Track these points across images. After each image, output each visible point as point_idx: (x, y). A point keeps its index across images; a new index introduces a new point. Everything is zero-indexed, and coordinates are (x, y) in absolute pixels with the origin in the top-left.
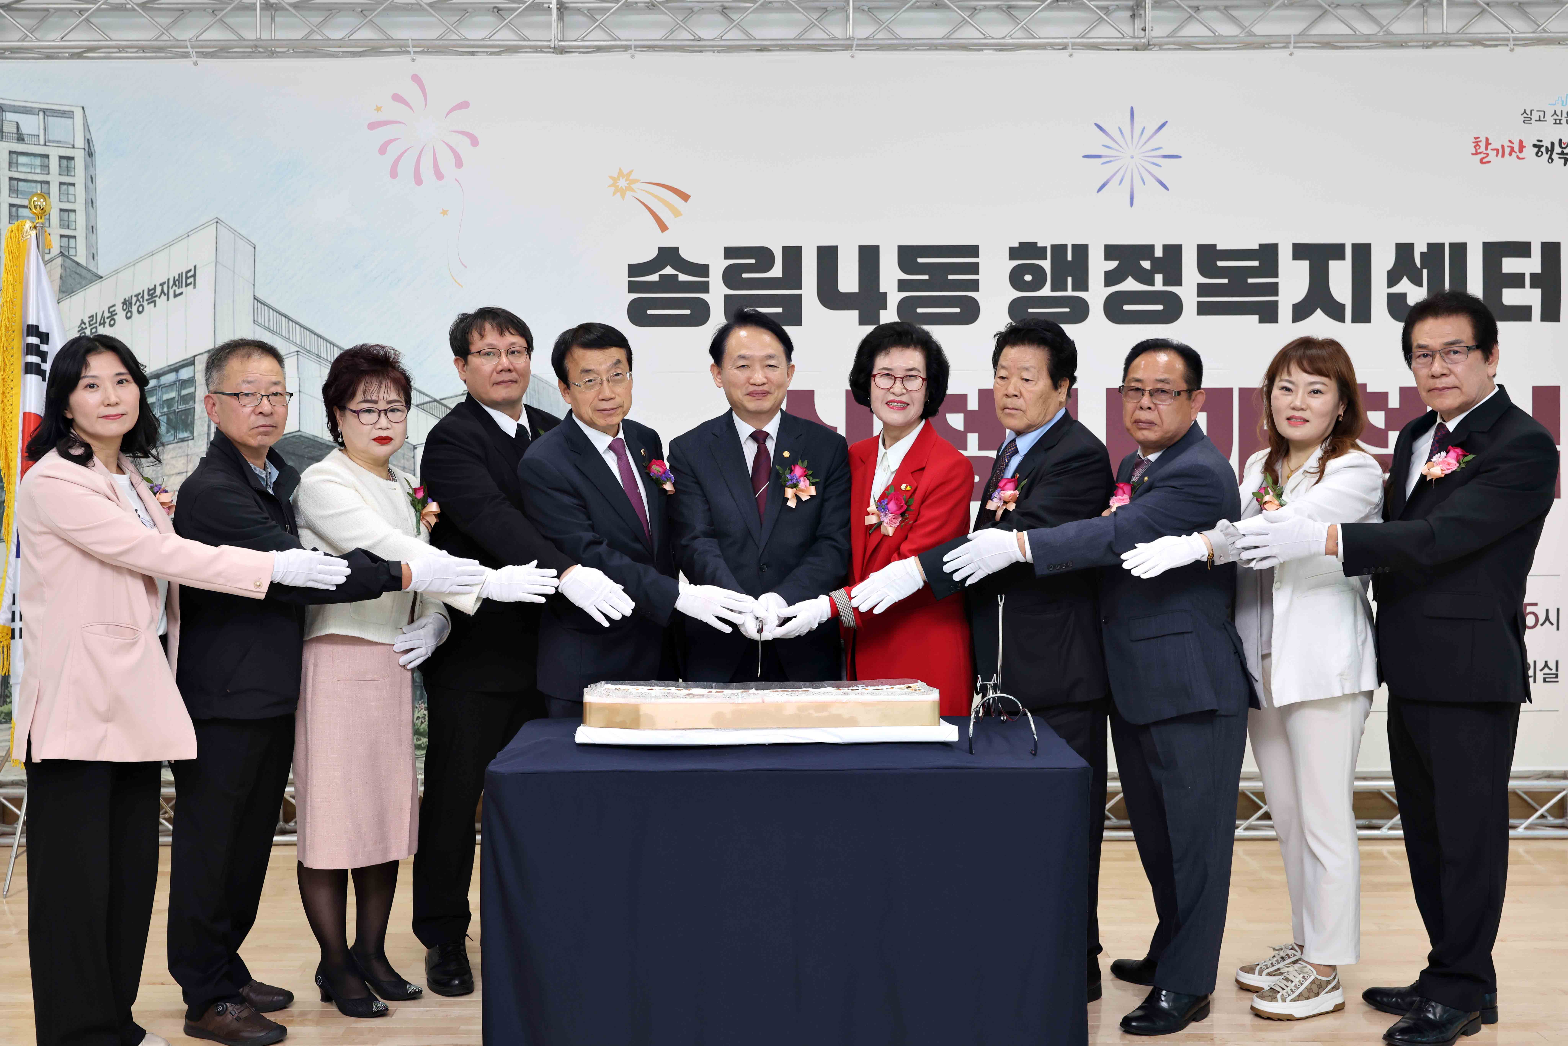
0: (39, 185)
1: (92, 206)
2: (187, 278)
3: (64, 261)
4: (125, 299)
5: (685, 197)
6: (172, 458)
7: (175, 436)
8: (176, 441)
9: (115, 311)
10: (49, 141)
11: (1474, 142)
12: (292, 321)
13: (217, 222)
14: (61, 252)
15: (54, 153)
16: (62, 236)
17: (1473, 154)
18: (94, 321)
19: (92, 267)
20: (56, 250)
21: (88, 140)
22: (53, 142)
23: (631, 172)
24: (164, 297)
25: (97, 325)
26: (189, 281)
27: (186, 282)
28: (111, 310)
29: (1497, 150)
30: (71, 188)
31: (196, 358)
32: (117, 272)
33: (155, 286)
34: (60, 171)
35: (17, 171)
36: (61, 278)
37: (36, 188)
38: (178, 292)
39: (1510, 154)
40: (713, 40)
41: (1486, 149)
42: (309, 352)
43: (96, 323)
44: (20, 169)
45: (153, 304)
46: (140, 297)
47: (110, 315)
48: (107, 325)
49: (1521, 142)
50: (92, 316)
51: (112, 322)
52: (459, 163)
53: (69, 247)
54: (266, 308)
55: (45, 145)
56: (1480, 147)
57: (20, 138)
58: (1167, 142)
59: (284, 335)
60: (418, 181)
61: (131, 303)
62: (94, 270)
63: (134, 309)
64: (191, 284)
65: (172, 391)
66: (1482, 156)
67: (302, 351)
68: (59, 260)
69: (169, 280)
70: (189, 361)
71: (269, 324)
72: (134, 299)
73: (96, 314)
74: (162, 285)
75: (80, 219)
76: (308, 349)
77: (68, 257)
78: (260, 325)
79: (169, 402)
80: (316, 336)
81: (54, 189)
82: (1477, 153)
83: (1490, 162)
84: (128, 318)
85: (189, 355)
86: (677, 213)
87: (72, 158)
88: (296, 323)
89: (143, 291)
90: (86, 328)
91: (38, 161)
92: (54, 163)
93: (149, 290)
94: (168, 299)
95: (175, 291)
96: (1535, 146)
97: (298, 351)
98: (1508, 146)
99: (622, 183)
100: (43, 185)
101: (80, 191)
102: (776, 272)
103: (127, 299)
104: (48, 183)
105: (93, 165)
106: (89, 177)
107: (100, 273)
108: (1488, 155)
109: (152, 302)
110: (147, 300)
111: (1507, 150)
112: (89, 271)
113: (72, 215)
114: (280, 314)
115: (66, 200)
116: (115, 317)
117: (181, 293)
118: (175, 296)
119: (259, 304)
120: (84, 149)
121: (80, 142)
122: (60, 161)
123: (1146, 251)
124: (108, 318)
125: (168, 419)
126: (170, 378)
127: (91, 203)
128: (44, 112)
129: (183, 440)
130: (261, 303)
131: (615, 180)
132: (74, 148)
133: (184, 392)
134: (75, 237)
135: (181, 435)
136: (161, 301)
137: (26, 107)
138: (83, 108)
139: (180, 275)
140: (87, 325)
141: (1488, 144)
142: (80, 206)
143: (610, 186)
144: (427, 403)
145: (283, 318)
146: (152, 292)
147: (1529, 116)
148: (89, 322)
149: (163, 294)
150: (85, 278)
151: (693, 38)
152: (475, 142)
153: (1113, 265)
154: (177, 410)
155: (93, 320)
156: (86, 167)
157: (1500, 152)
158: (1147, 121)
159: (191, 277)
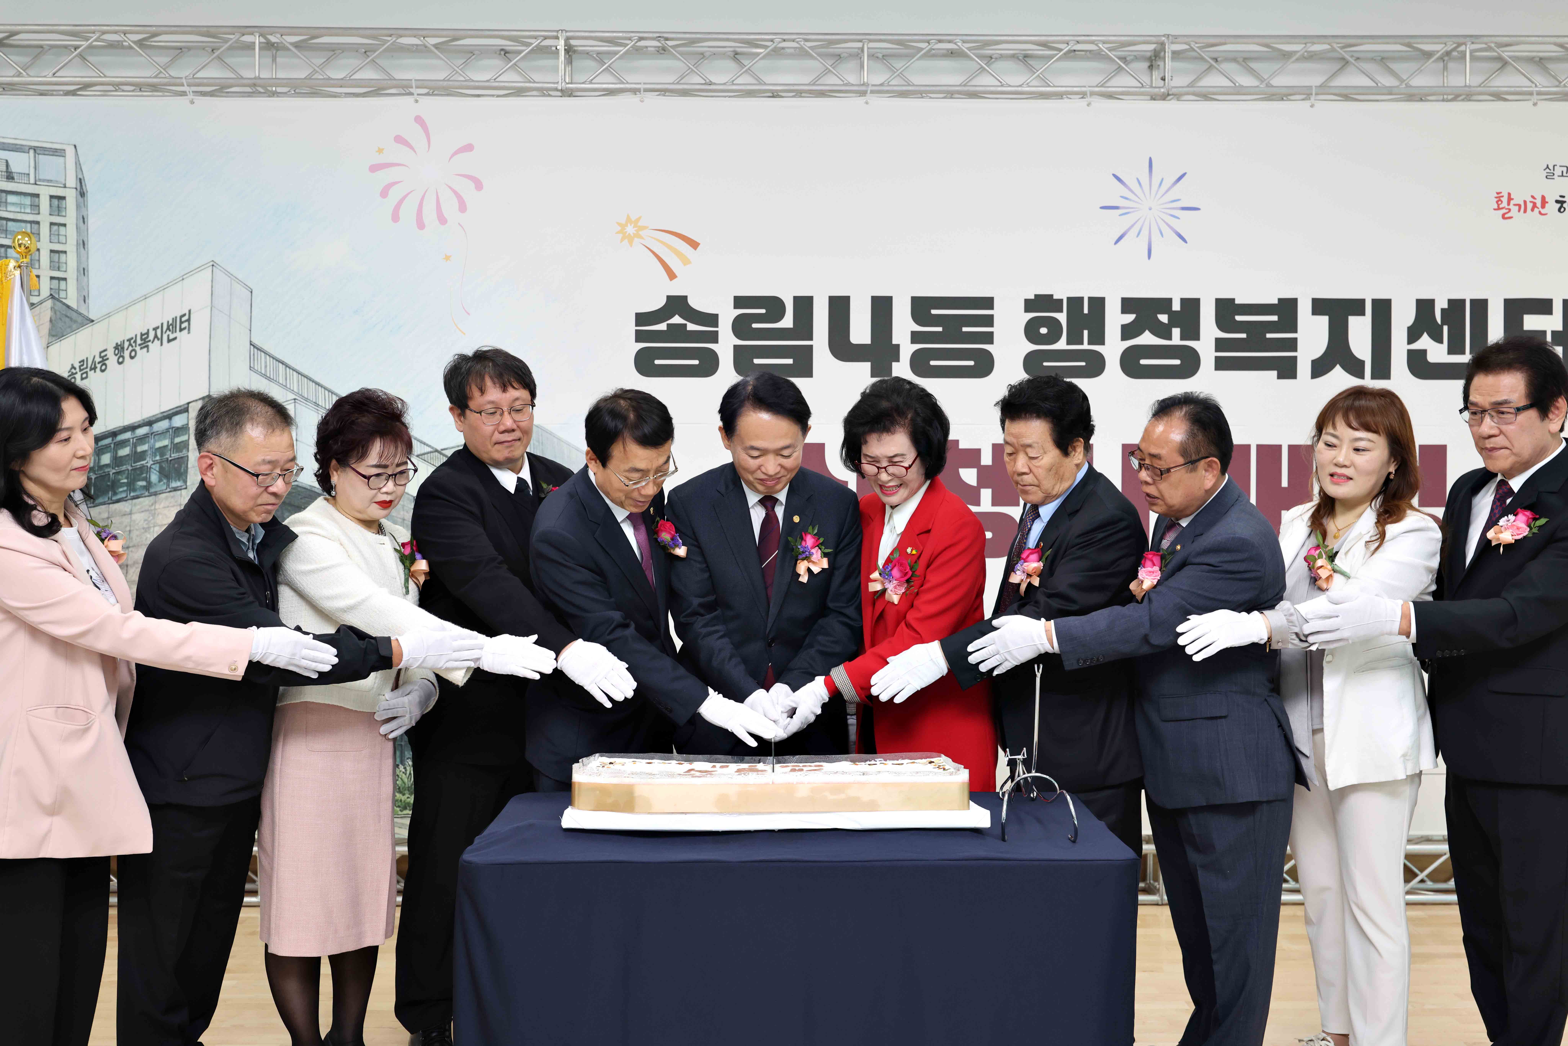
0: (29, 225)
1: (84, 248)
2: (181, 323)
3: (54, 304)
4: (117, 344)
5: (694, 245)
6: (164, 508)
7: (168, 485)
8: (168, 490)
9: (106, 355)
10: (40, 180)
11: (1496, 197)
12: (290, 368)
13: (213, 265)
14: (51, 295)
15: (45, 193)
16: (52, 278)
17: (1495, 209)
18: (85, 366)
19: (83, 310)
20: (45, 292)
21: (80, 179)
22: (44, 181)
23: (639, 219)
24: (157, 342)
25: (88, 370)
26: (183, 326)
27: (180, 326)
28: (103, 354)
29: (1519, 206)
30: (62, 229)
31: (190, 405)
32: (108, 315)
33: (148, 330)
34: (50, 212)
35: (7, 211)
36: (51, 321)
37: (26, 228)
38: (171, 337)
39: (1532, 210)
40: (724, 84)
41: (1509, 204)
42: (307, 399)
43: (87, 368)
44: (10, 208)
45: (146, 349)
46: (132, 341)
47: (101, 359)
48: (98, 370)
49: (1543, 198)
50: (83, 361)
51: (103, 367)
52: (463, 208)
53: (59, 289)
54: (263, 354)
55: (36, 184)
56: (1502, 202)
57: (10, 177)
58: (1185, 194)
59: (281, 382)
60: (421, 225)
61: (123, 348)
62: (85, 313)
63: (127, 354)
64: (185, 328)
65: (165, 438)
66: (1504, 211)
67: (299, 399)
68: (49, 303)
69: (162, 324)
70: (182, 408)
71: (266, 371)
72: (126, 344)
73: (87, 358)
74: (155, 329)
75: (71, 260)
76: (306, 396)
77: (58, 300)
78: (256, 372)
79: (162, 450)
80: (314, 384)
81: (45, 230)
82: (1499, 209)
83: (1512, 217)
84: (120, 363)
85: (183, 402)
86: (686, 261)
87: (64, 198)
88: (294, 370)
89: (136, 336)
90: (76, 373)
91: (27, 201)
92: (44, 203)
93: (142, 335)
94: (162, 344)
95: (168, 336)
96: (1557, 202)
97: (295, 399)
98: (1531, 202)
99: (630, 230)
100: (33, 225)
101: (71, 232)
102: (787, 322)
103: (119, 343)
104: (38, 223)
105: (85, 206)
106: (81, 217)
107: (91, 317)
108: (1510, 210)
109: (144, 347)
110: (139, 345)
111: (1530, 206)
112: (80, 314)
113: (63, 256)
114: (277, 360)
115: (56, 241)
116: (106, 362)
117: (175, 339)
118: (169, 341)
119: (256, 350)
120: (76, 188)
121: (72, 182)
122: (50, 201)
123: (1164, 304)
124: (99, 363)
125: (161, 468)
126: (164, 425)
127: (83, 244)
128: (35, 150)
129: (175, 489)
130: (258, 349)
131: (623, 226)
132: (65, 187)
133: (177, 440)
134: (65, 279)
135: (174, 484)
136: (154, 346)
137: (16, 145)
138: (75, 146)
139: (174, 320)
140: (78, 370)
141: (1510, 199)
142: (71, 247)
143: (618, 233)
144: (428, 453)
145: (280, 365)
146: (145, 337)
147: (1552, 171)
148: (80, 367)
149: (156, 339)
150: (75, 322)
151: (704, 82)
152: (479, 186)
153: (1130, 318)
154: (170, 459)
155: (83, 365)
156: (78, 207)
157: (1523, 207)
158: (1166, 172)
159: (185, 321)
